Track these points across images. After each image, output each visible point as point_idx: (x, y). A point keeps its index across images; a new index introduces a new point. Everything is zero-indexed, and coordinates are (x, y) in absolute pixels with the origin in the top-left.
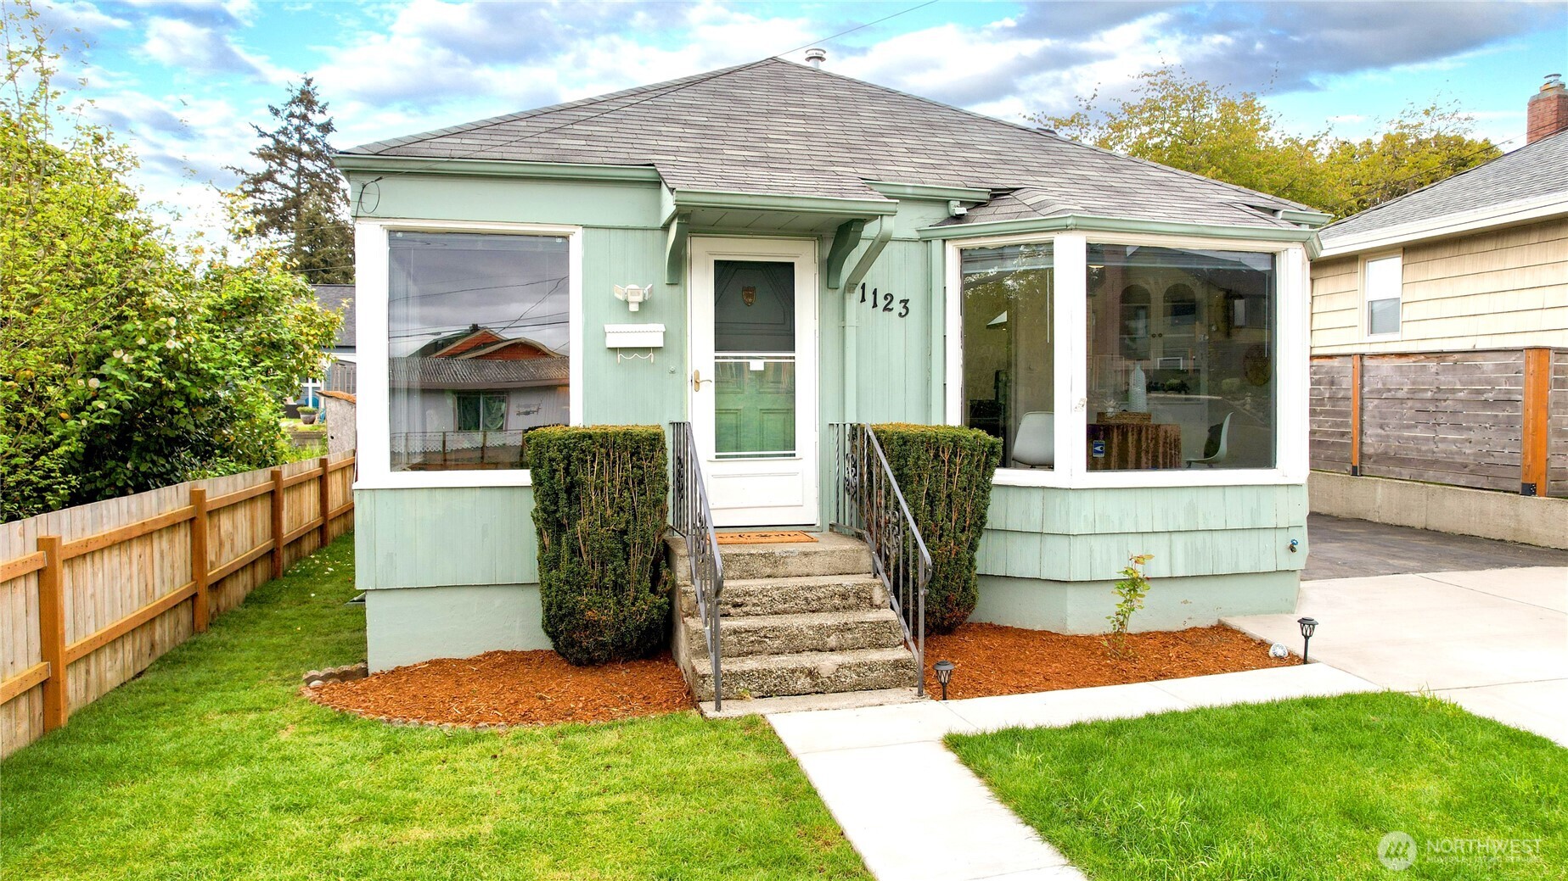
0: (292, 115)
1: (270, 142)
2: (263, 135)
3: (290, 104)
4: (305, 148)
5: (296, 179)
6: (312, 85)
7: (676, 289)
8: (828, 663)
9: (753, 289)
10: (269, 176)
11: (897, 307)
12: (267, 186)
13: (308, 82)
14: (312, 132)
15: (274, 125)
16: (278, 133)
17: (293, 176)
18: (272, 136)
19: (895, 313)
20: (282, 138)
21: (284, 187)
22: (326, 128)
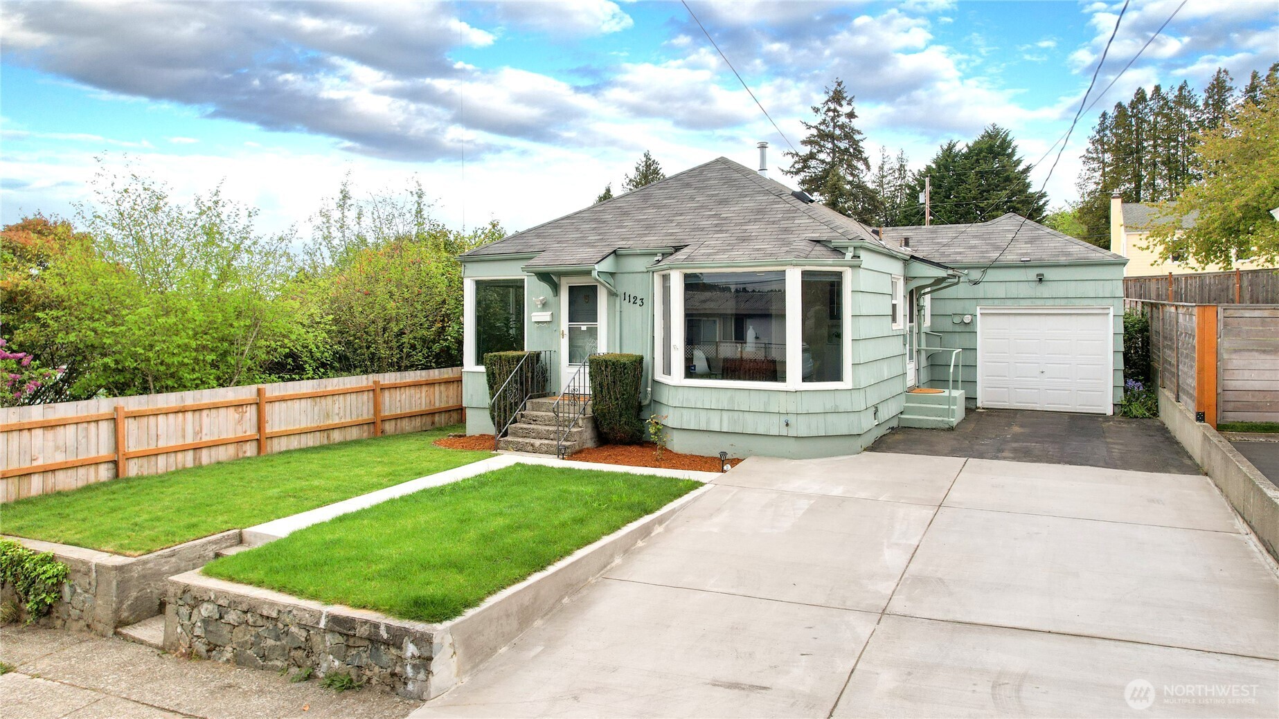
0: (829, 110)
1: (815, 132)
2: (809, 127)
3: (826, 102)
4: (838, 132)
5: (831, 155)
6: (842, 86)
7: (557, 298)
8: (537, 442)
9: (588, 296)
10: (812, 156)
11: (639, 302)
12: (813, 163)
13: (839, 84)
14: (843, 120)
15: (816, 120)
16: (820, 124)
17: (829, 154)
18: (816, 127)
19: (638, 304)
20: (822, 127)
21: (823, 162)
22: (851, 115)
